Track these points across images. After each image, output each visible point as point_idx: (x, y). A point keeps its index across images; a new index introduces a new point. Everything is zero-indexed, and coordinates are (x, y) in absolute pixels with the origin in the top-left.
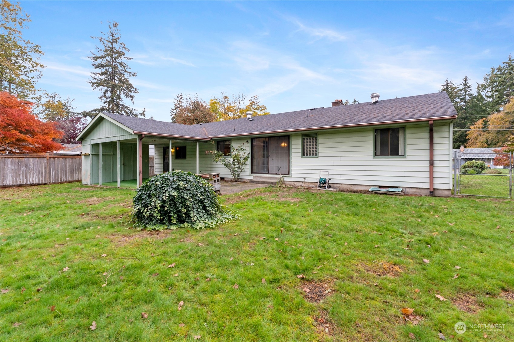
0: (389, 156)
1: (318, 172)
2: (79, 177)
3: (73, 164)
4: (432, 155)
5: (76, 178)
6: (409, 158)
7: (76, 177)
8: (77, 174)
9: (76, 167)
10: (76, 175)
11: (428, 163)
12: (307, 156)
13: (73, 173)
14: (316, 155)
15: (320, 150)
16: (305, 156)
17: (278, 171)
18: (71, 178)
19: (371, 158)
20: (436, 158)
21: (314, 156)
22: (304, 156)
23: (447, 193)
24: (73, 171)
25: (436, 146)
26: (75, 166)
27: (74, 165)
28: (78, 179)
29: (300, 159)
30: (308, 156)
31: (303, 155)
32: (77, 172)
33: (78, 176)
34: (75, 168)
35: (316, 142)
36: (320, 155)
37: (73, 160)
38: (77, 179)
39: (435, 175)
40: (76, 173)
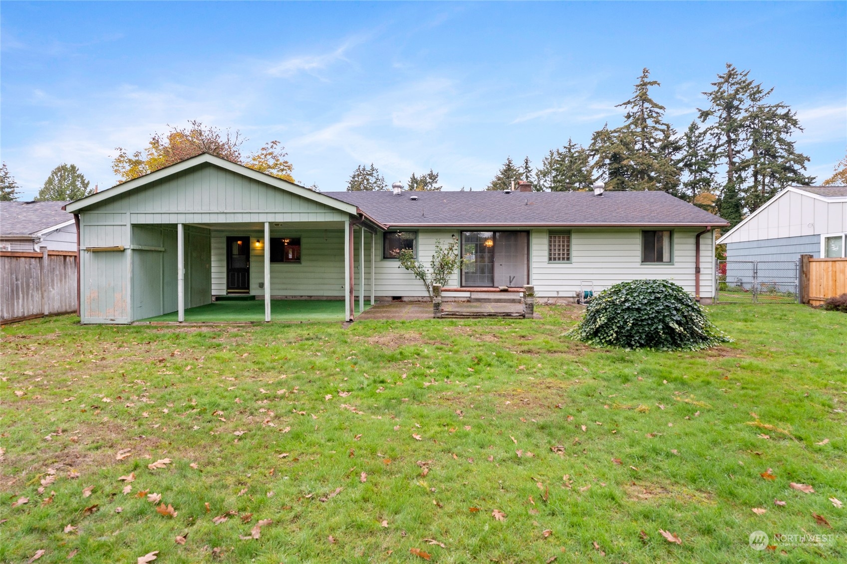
0: (656, 263)
1: (578, 283)
2: (26, 308)
3: (12, 274)
4: (697, 262)
5: (18, 312)
6: (676, 265)
7: (18, 309)
8: (21, 301)
9: (19, 282)
10: (18, 303)
11: (693, 271)
12: (555, 262)
13: (13, 299)
14: (568, 259)
15: (574, 253)
16: (552, 261)
17: (510, 282)
18: (8, 312)
19: (638, 265)
20: (701, 266)
21: (566, 261)
22: (550, 262)
23: (709, 301)
24: (12, 291)
25: (702, 253)
26: (17, 280)
27: (14, 276)
28: (24, 312)
29: (546, 265)
30: (557, 261)
31: (550, 259)
32: (21, 295)
33: (23, 306)
34: (17, 285)
35: (569, 241)
36: (573, 259)
37: (10, 263)
38: (20, 315)
39: (701, 283)
40: (18, 298)
